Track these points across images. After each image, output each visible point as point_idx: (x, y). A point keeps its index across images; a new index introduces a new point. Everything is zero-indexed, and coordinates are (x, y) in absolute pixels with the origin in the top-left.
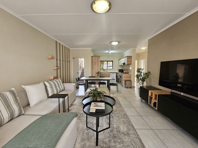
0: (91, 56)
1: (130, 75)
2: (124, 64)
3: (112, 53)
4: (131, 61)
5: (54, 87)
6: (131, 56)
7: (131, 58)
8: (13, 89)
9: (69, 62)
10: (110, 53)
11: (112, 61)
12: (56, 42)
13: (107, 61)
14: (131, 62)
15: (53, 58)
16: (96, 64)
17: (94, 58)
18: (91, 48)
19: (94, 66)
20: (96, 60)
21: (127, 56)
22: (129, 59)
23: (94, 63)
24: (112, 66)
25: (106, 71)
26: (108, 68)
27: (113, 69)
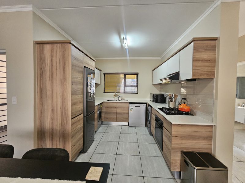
0: (37, 43)
1: (209, 129)
2: (175, 77)
4: (213, 62)
6: (215, 39)
7: (214, 48)
11: (137, 74)
13: (125, 75)
17: (47, 48)
19: (48, 83)
20: (54, 60)
21: (194, 40)
22: (205, 55)
24: (137, 86)
26: (128, 90)
27: (137, 93)
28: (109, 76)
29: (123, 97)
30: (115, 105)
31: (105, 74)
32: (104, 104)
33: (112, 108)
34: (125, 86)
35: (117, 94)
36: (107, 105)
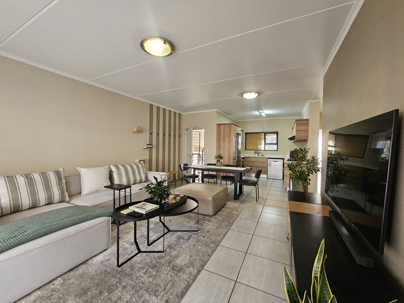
0: (218, 124)
3: (268, 116)
4: (308, 131)
5: (123, 174)
6: (308, 120)
7: (308, 124)
8: (61, 170)
9: (179, 137)
10: (263, 115)
11: (277, 133)
12: (151, 106)
13: (265, 134)
14: (308, 133)
15: (140, 131)
16: (227, 140)
17: (222, 127)
18: (216, 108)
19: (222, 143)
20: (225, 132)
21: (297, 120)
22: (303, 128)
23: (222, 139)
24: (277, 144)
25: (260, 155)
26: (268, 148)
27: (277, 150)
28: (250, 135)
29: (263, 154)
30: (255, 160)
31: (246, 133)
32: (246, 158)
33: (253, 162)
34: (265, 144)
35: (257, 151)
36: (248, 159)
